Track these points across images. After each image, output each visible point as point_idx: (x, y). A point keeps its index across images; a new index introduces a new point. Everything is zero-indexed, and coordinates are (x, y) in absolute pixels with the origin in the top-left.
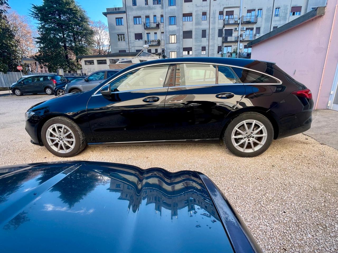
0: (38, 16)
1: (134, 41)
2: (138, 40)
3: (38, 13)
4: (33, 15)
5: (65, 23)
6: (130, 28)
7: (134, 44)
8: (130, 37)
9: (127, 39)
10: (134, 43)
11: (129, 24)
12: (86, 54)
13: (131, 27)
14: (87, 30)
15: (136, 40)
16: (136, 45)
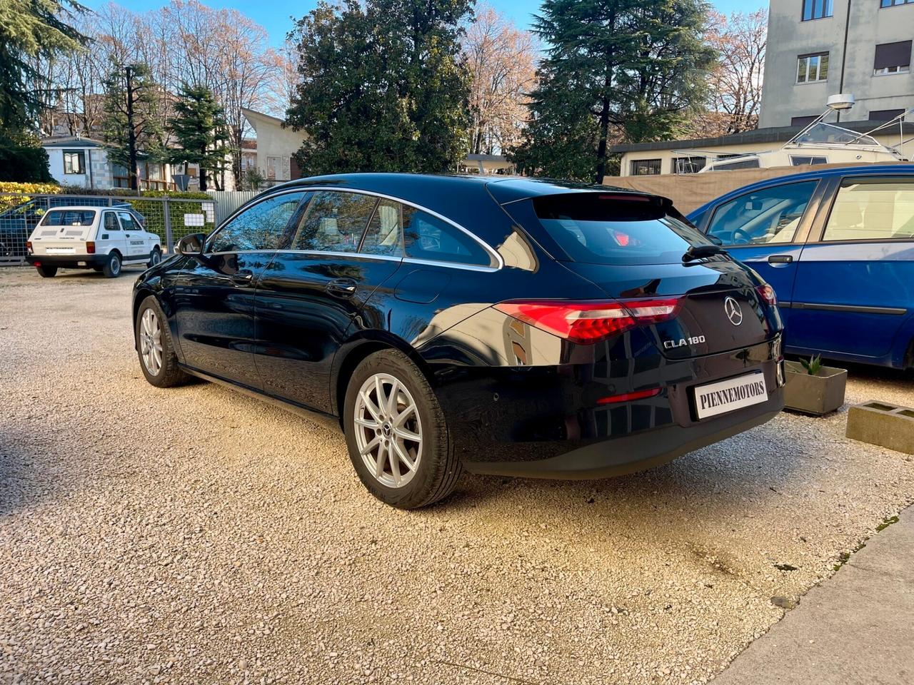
0: (553, 27)
1: (867, 78)
2: (886, 69)
3: (553, 20)
4: (540, 27)
5: (618, 39)
6: (857, 24)
7: (867, 87)
8: (853, 59)
9: (836, 69)
10: (864, 83)
11: (859, 10)
12: (665, 137)
13: (862, 20)
14: (690, 51)
15: (879, 71)
16: (874, 92)
